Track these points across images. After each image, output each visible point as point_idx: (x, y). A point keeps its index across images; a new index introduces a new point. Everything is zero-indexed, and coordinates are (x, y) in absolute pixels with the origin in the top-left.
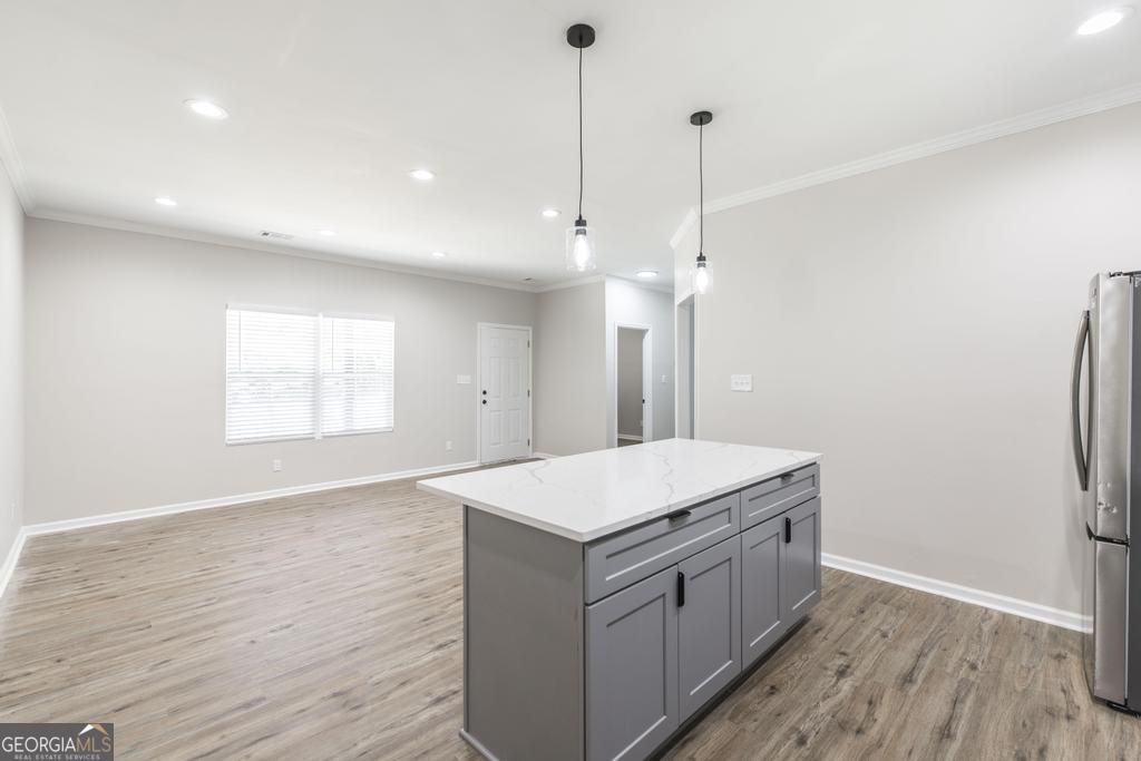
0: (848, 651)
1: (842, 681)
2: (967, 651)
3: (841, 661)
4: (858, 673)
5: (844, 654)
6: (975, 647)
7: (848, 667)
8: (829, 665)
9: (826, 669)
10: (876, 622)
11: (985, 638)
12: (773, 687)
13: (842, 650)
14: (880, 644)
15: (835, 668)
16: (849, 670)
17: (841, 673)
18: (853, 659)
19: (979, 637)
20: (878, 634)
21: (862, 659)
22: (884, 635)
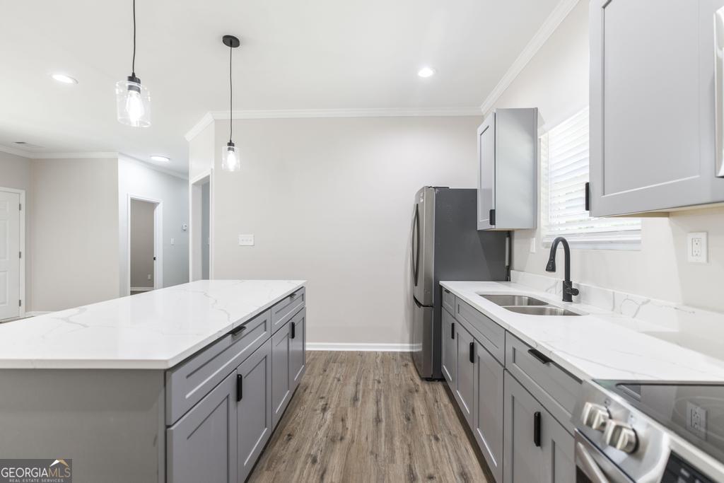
0: (324, 395)
1: (326, 414)
2: (374, 375)
3: (322, 403)
4: (332, 406)
5: (322, 398)
6: (377, 372)
7: (326, 404)
8: (317, 407)
9: (316, 410)
10: (333, 375)
11: (379, 366)
12: (289, 435)
13: (321, 396)
14: (338, 385)
15: (320, 408)
16: (328, 406)
17: (324, 409)
18: (328, 399)
19: (377, 366)
20: (336, 380)
21: (332, 397)
22: (339, 380)
